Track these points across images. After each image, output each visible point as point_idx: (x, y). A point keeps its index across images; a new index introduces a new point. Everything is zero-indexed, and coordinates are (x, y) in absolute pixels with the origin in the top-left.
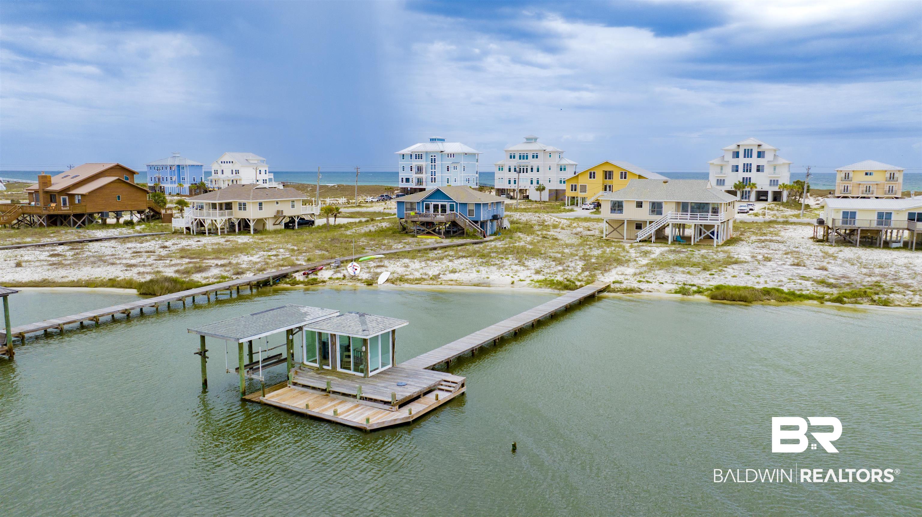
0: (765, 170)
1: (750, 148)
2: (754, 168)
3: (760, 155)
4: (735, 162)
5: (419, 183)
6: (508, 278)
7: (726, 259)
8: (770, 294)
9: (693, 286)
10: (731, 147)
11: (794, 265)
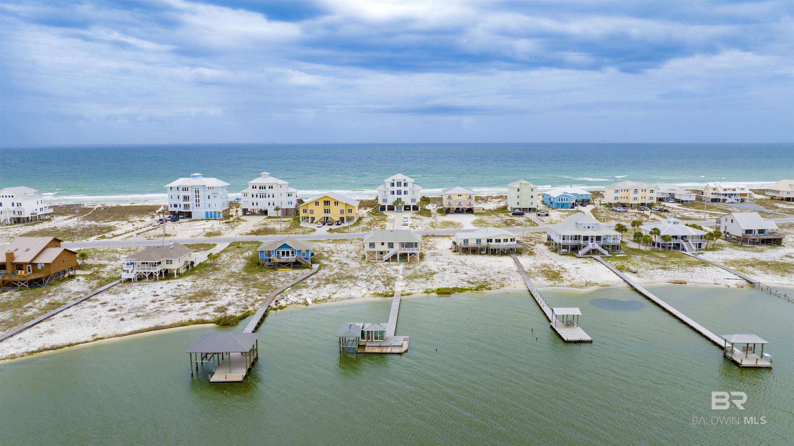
0: (408, 193)
1: (400, 181)
2: (403, 193)
3: (405, 185)
4: (392, 189)
5: (186, 208)
6: (359, 294)
7: (429, 271)
8: (455, 290)
9: (430, 289)
10: (389, 180)
11: (455, 272)
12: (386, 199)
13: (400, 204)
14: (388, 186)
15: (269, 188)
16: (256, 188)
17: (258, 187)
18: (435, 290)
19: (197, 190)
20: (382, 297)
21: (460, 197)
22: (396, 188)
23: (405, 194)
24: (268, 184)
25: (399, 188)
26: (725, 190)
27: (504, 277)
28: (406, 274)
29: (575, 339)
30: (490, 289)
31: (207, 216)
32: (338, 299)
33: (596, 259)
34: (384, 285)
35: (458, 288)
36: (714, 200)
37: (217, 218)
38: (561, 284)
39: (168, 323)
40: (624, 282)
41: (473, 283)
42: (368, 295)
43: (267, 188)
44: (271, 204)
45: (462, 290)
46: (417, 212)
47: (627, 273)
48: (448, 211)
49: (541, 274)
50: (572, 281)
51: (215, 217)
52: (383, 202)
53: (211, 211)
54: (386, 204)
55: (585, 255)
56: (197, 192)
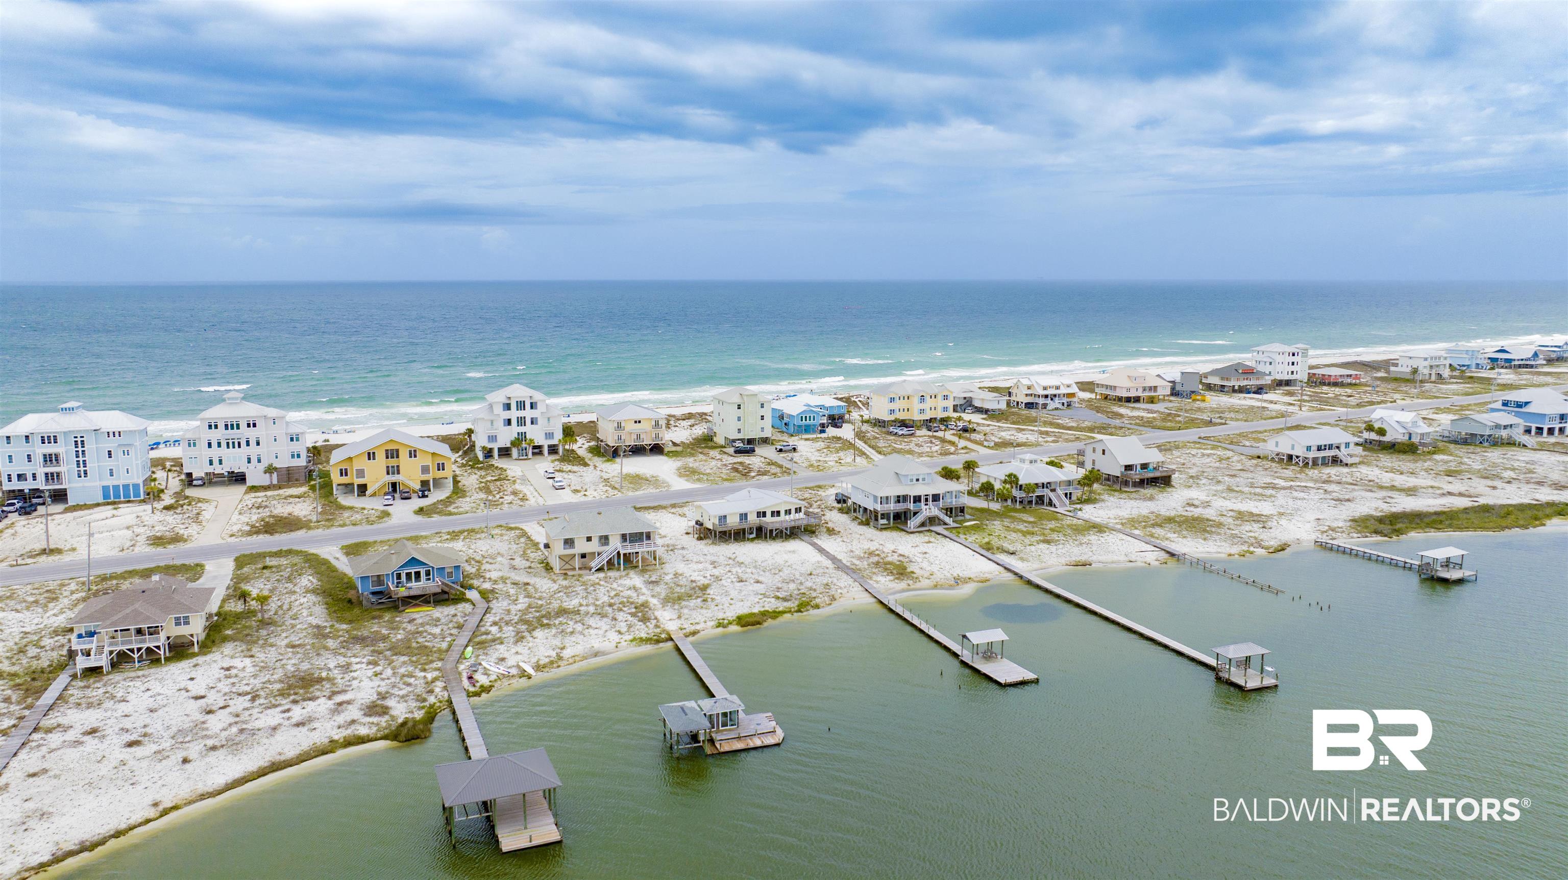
0: (540, 422)
1: (522, 400)
2: (528, 421)
3: (532, 406)
4: (506, 415)
5: (50, 481)
6: (607, 643)
7: (694, 584)
8: (765, 615)
9: (724, 619)
10: (498, 397)
11: (739, 582)
12: (496, 436)
13: (524, 445)
14: (499, 410)
15: (249, 425)
16: (216, 427)
17: (221, 426)
18: (734, 620)
19: (79, 440)
20: (650, 644)
21: (638, 424)
22: (514, 414)
23: (532, 423)
24: (244, 417)
25: (521, 413)
26: (1045, 388)
27: (825, 582)
28: (659, 594)
29: (1015, 680)
30: (817, 607)
31: (106, 495)
32: (577, 658)
33: (939, 534)
34: (639, 621)
35: (768, 611)
36: (1029, 406)
37: (132, 499)
38: (918, 585)
39: (291, 753)
40: (1005, 571)
41: (785, 600)
42: (624, 644)
43: (243, 425)
44: (254, 460)
45: (775, 614)
46: (557, 457)
47: (1002, 554)
48: (615, 453)
49: (877, 570)
50: (931, 577)
51: (127, 495)
52: (489, 441)
53: (116, 483)
54: (495, 446)
55: (919, 527)
56: (79, 443)
